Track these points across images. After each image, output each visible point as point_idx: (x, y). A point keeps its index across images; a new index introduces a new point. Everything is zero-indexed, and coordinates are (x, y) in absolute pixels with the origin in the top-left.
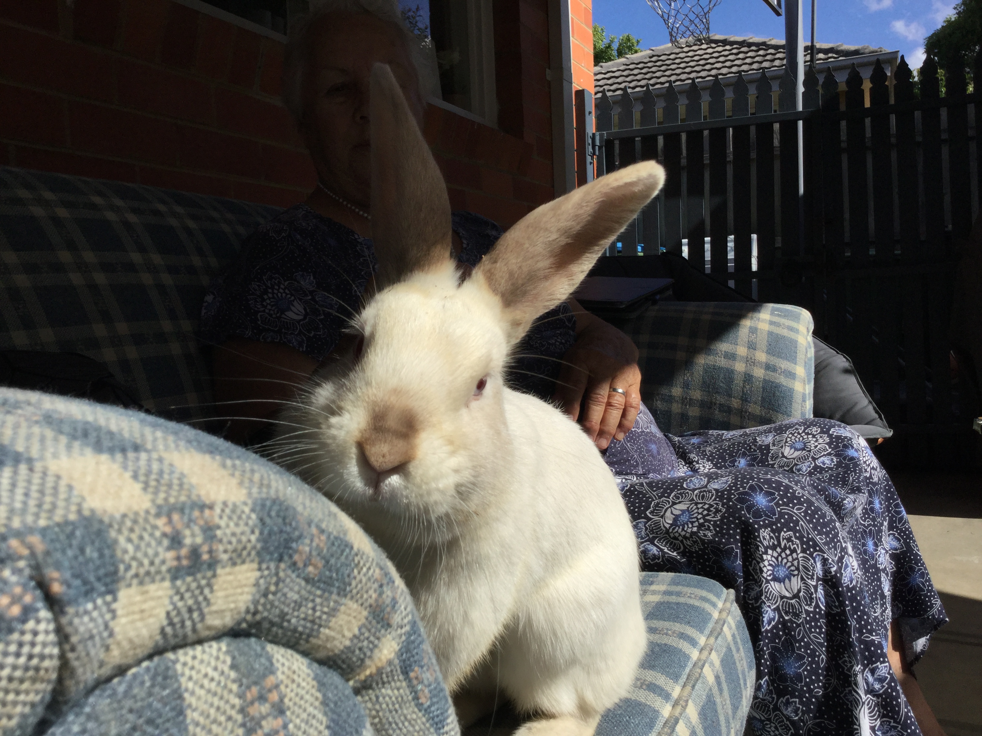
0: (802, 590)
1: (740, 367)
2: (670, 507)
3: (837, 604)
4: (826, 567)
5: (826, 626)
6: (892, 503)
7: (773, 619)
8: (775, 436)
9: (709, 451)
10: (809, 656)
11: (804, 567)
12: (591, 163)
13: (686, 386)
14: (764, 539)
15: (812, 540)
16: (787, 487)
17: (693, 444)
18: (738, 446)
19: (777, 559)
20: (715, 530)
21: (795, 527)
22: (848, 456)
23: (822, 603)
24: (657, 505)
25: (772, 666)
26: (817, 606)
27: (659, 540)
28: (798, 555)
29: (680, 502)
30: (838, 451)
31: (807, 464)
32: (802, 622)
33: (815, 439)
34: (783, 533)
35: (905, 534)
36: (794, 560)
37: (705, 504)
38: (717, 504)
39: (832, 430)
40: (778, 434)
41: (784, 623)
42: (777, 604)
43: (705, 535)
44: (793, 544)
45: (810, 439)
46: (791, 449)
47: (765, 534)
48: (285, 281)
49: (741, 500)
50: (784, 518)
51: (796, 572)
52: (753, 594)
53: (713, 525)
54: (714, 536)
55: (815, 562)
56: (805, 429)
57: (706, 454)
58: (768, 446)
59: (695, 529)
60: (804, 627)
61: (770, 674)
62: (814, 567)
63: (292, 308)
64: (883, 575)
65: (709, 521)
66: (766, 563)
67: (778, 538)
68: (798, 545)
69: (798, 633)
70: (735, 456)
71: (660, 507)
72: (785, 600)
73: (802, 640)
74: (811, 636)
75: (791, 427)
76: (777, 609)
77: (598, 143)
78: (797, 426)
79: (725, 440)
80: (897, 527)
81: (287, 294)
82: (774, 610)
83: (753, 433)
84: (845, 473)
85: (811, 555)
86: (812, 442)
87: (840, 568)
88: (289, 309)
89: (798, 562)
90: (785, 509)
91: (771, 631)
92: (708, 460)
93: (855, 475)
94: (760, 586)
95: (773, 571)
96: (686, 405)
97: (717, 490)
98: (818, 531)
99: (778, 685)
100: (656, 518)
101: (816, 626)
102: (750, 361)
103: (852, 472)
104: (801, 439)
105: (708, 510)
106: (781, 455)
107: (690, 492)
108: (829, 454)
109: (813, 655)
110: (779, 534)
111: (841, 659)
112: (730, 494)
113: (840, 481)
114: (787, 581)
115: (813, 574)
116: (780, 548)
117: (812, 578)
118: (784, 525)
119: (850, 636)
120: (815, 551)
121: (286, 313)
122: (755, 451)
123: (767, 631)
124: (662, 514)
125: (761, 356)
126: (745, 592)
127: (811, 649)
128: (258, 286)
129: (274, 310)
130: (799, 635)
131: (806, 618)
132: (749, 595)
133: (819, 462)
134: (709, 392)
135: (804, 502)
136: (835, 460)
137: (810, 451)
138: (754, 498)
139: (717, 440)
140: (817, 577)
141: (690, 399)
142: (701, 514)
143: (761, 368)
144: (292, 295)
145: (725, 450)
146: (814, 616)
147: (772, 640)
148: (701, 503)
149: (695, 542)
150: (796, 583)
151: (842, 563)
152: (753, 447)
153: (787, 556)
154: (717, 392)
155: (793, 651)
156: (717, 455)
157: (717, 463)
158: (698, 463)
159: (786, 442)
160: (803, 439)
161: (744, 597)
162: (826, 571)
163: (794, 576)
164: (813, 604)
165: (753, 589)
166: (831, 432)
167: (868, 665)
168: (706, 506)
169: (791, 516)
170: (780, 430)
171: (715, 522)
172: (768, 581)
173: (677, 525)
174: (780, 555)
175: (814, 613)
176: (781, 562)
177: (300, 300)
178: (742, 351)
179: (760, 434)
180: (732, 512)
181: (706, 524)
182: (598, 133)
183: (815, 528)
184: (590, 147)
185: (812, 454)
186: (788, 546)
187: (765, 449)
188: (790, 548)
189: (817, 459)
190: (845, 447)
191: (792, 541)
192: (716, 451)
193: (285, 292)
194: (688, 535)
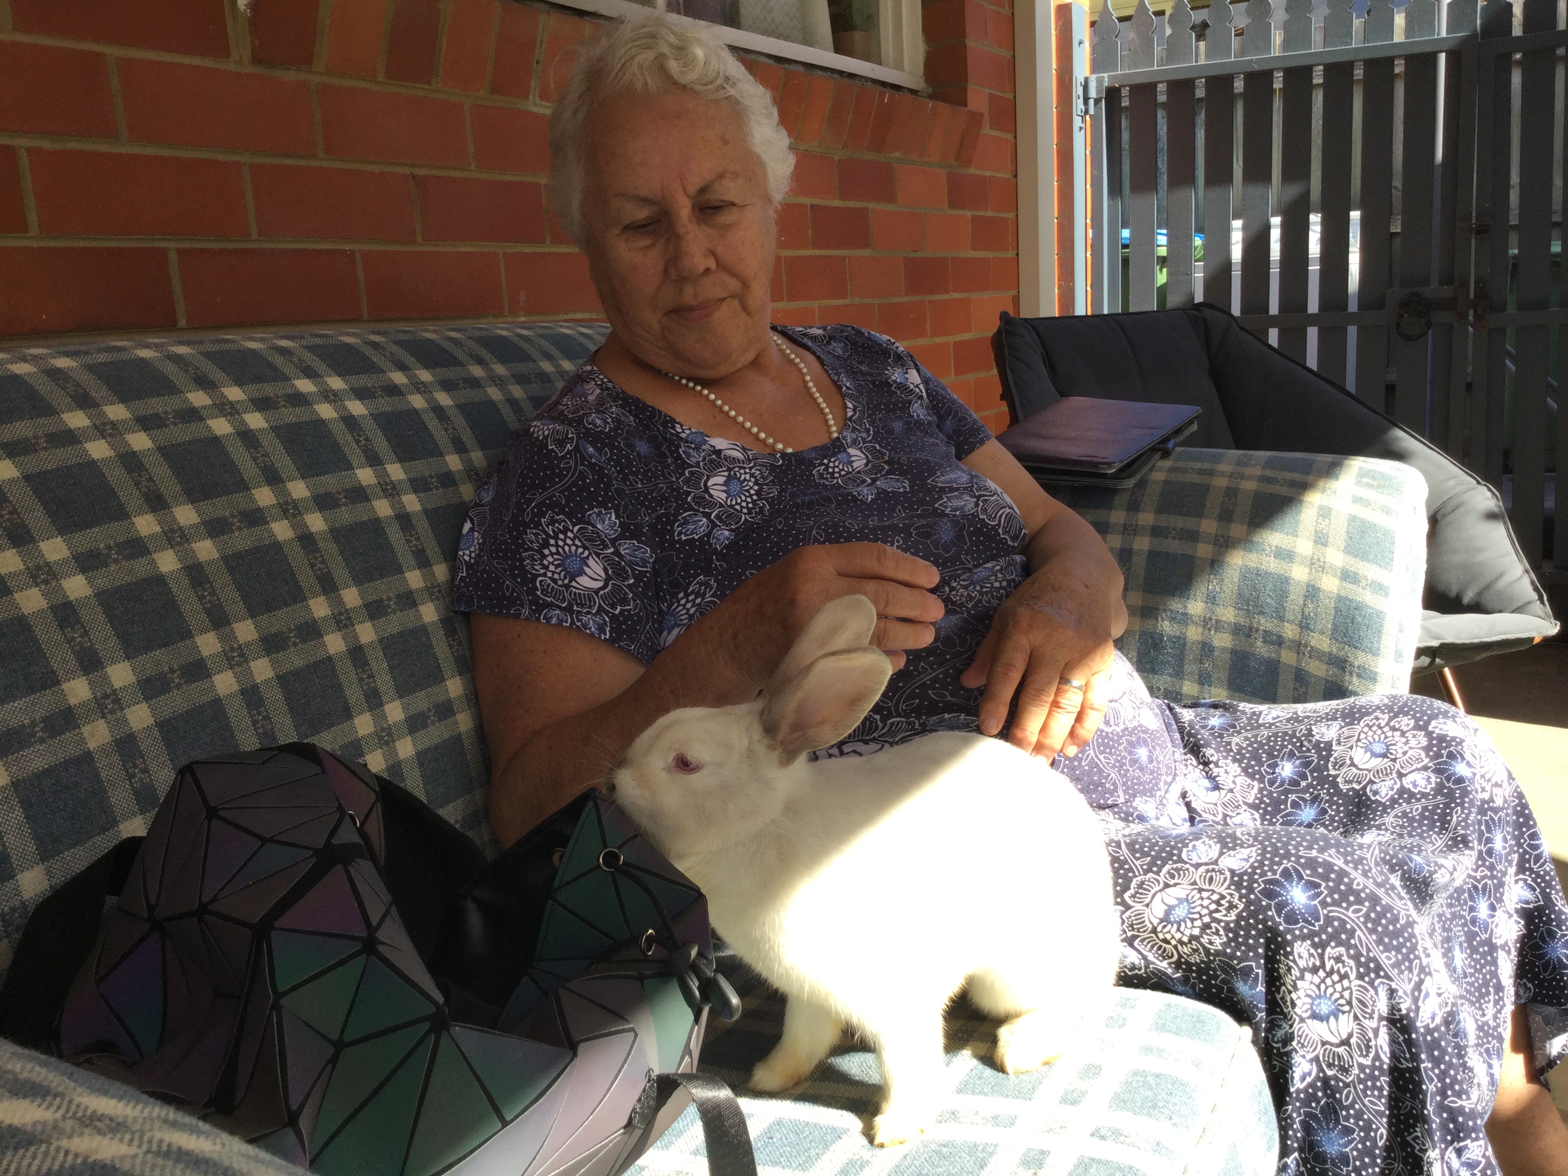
0: (1355, 1035)
1: (1299, 574)
2: (1160, 891)
3: (1408, 1056)
4: (1393, 1002)
5: (1390, 1087)
6: (1525, 833)
7: (1310, 1074)
8: (1342, 727)
9: (1237, 744)
10: (1361, 1129)
11: (1360, 1001)
12: (1081, 129)
13: (1211, 599)
14: (1300, 957)
15: (1375, 960)
16: (1342, 874)
17: (1213, 728)
18: (1284, 740)
19: (1318, 987)
20: (1227, 936)
21: (1349, 939)
22: (1454, 774)
23: (1385, 1053)
24: (1141, 885)
25: (1304, 1140)
26: (1377, 1057)
27: (1142, 941)
28: (1350, 982)
29: (1175, 885)
30: (1439, 763)
31: (1389, 783)
32: (1353, 1081)
33: (1404, 740)
34: (1329, 949)
35: (1544, 881)
36: (1344, 989)
37: (1213, 892)
38: (1231, 895)
39: (1434, 723)
40: (1347, 724)
41: (1326, 1080)
42: (1316, 1053)
43: (1211, 943)
44: (1344, 966)
45: (1397, 739)
46: (1366, 752)
47: (1302, 952)
48: (574, 525)
49: (1269, 894)
50: (1333, 926)
51: (1347, 1008)
52: (1280, 1034)
53: (1224, 928)
54: (1226, 945)
55: (1377, 993)
56: (1391, 719)
57: (1231, 750)
58: (1329, 744)
59: (1196, 932)
60: (1355, 1088)
61: (1301, 1150)
62: (1374, 1002)
63: (586, 569)
64: (1501, 955)
65: (1218, 921)
66: (1301, 993)
67: (1321, 957)
68: (1351, 968)
69: (1346, 1097)
70: (1277, 756)
71: (1145, 889)
72: (1329, 1047)
73: (1352, 1106)
74: (1366, 1101)
75: (1368, 714)
76: (1316, 1059)
77: (1093, 94)
78: (1378, 713)
79: (1263, 725)
80: (1531, 870)
81: (577, 547)
82: (1311, 1061)
83: (1308, 717)
84: (1447, 806)
85: (1371, 983)
86: (1400, 744)
87: (1416, 1000)
88: (582, 573)
89: (1351, 994)
90: (1336, 912)
91: (1305, 1090)
92: (1235, 760)
93: (1462, 812)
94: (1291, 1026)
95: (1312, 1004)
96: (1210, 630)
97: (1232, 872)
98: (1385, 945)
99: (1313, 1167)
100: (1138, 906)
101: (1374, 1087)
102: (1317, 565)
103: (1457, 805)
104: (1383, 736)
105: (1218, 903)
106: (1348, 762)
107: (1192, 869)
108: (1425, 768)
109: (1368, 1128)
110: (1324, 951)
111: (1410, 1134)
112: (1252, 881)
113: (1438, 820)
114: (1332, 1019)
115: (1373, 1011)
116: (1324, 970)
117: (1371, 1017)
118: (1331, 938)
119: (1424, 1106)
120: (1378, 976)
121: (578, 579)
122: (1309, 750)
123: (1298, 1091)
124: (1147, 901)
125: (1335, 557)
126: (1268, 1030)
127: (1364, 1120)
128: (536, 535)
129: (559, 574)
130: (1347, 1098)
131: (1358, 1076)
132: (1274, 1036)
133: (1407, 782)
134: (1248, 610)
135: (1365, 900)
136: (1433, 780)
137: (1394, 760)
138: (1288, 892)
139: (1249, 724)
140: (1380, 1015)
141: (1217, 621)
142: (1207, 907)
143: (1334, 576)
144: (585, 548)
145: (1261, 745)
146: (1372, 1071)
147: (1306, 1103)
148: (1208, 891)
149: (1195, 951)
150: (1345, 1025)
151: (1420, 991)
152: (1306, 743)
153: (1334, 983)
154: (1261, 613)
155: (1337, 1122)
156: (1248, 752)
157: (1249, 766)
158: (1217, 765)
159: (1359, 740)
160: (1386, 737)
161: (1266, 1038)
162: (1394, 1009)
163: (1344, 1012)
164: (1371, 1055)
165: (1280, 1027)
166: (1430, 728)
167: (1452, 1142)
168: (1215, 897)
169: (1343, 923)
170: (1351, 717)
171: (1227, 923)
172: (1302, 1020)
173: (1169, 922)
174: (1323, 981)
175: (1373, 1067)
176: (1325, 992)
177: (598, 555)
178: (1304, 546)
179: (1319, 719)
180: (1254, 910)
181: (1213, 925)
182: (1094, 77)
183: (1379, 942)
184: (1081, 101)
185: (1397, 766)
186: (1336, 968)
187: (1324, 749)
188: (1338, 972)
189: (1405, 775)
190: (1451, 756)
191: (1343, 962)
192: (1248, 745)
193: (574, 544)
194: (1185, 939)
